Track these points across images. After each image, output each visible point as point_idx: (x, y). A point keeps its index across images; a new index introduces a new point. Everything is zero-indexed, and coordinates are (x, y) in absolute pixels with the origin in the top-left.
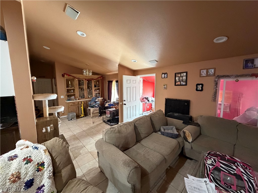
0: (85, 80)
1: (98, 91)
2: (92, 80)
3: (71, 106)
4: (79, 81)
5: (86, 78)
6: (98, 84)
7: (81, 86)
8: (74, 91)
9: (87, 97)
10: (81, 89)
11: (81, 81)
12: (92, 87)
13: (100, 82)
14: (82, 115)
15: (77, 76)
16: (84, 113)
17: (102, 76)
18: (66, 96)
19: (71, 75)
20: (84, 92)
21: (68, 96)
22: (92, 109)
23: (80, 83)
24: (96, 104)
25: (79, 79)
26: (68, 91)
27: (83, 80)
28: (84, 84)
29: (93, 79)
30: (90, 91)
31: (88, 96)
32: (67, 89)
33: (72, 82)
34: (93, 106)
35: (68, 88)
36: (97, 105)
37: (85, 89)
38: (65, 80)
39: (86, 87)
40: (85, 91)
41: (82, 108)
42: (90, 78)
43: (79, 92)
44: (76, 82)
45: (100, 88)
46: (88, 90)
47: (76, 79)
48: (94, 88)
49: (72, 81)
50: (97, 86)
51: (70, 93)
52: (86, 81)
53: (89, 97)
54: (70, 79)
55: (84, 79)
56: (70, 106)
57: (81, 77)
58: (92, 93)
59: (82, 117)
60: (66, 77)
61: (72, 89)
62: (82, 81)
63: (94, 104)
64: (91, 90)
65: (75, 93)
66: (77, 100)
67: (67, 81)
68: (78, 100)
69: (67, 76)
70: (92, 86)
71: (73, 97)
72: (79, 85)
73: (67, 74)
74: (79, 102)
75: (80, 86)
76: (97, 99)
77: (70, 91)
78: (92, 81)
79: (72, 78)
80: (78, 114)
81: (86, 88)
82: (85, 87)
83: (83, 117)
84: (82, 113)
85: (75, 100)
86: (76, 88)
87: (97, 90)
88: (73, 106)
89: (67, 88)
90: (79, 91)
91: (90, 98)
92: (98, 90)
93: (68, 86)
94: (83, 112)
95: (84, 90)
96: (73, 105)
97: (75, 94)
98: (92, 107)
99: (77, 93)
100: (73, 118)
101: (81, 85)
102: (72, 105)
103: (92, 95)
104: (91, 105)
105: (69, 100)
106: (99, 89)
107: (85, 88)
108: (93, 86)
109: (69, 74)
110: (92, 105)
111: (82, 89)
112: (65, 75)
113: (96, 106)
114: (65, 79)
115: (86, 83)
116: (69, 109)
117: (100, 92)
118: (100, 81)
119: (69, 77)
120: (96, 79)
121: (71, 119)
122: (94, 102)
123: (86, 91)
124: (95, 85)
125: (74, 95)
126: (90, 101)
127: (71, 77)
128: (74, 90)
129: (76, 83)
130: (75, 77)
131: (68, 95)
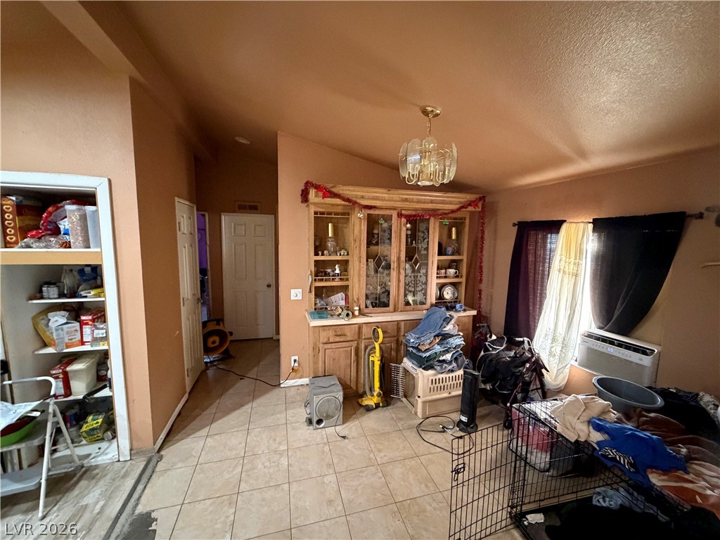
0: (400, 215)
1: (452, 271)
2: (434, 216)
3: (326, 346)
4: (372, 222)
5: (406, 205)
6: (454, 237)
7: (381, 249)
8: (346, 271)
9: (402, 302)
10: (378, 264)
11: (382, 221)
12: (427, 255)
13: (467, 229)
14: (373, 396)
15: (363, 197)
16: (381, 388)
17: (480, 199)
18: (310, 291)
19: (335, 190)
20: (389, 275)
21: (320, 293)
22: (423, 378)
23: (376, 231)
24: (447, 351)
25: (371, 212)
26: (321, 270)
27: (388, 219)
28: (390, 239)
29: (434, 213)
30: (419, 271)
31: (406, 295)
32: (316, 261)
33: (340, 225)
34: (428, 359)
35: (323, 255)
36: (448, 357)
37: (394, 265)
38: (313, 215)
39: (400, 251)
40: (394, 273)
41: (376, 358)
42: (423, 210)
43: (368, 276)
44: (357, 227)
45: (464, 257)
46: (408, 266)
47: (357, 209)
48: (434, 259)
49: (341, 219)
50: (450, 250)
51: (328, 280)
52: (404, 220)
53: (407, 303)
54: (330, 213)
55: (395, 214)
56: (321, 346)
57: (383, 200)
58: (426, 283)
59: (369, 409)
60: (315, 204)
61: (338, 262)
62: (385, 225)
63: (438, 348)
64: (423, 271)
65: (347, 280)
66: (354, 316)
67: (320, 221)
68: (362, 314)
69: (321, 194)
70: (427, 249)
71: (338, 299)
72: (369, 244)
73: (318, 188)
74: (364, 326)
75: (373, 248)
76: (452, 317)
77: (329, 270)
78: (432, 220)
79: (339, 210)
80: (353, 385)
81: (399, 258)
82: (395, 250)
83: (377, 406)
84: (371, 389)
85: (348, 315)
86: (356, 259)
87: (446, 269)
88: (333, 346)
89: (316, 254)
90: (367, 269)
91: (413, 310)
92: (450, 267)
93: (319, 247)
94: (377, 384)
95: (388, 267)
96: (338, 339)
97: (347, 287)
98: (426, 364)
99: (356, 280)
100: (328, 417)
101: (377, 244)
102: (331, 340)
103: (425, 294)
104: (420, 350)
105: (320, 312)
106: (454, 264)
107: (393, 258)
108: (434, 248)
109: (329, 186)
110: (427, 354)
111: (380, 263)
112: (312, 192)
113: (444, 361)
114: (313, 209)
115: (400, 230)
116: (315, 356)
117: (463, 280)
118: (467, 221)
119: (328, 200)
120: (453, 211)
121: (319, 422)
122: (437, 336)
123: (399, 273)
124: (440, 245)
125: (345, 289)
126: (414, 325)
127: (338, 201)
128: (345, 264)
129: (356, 232)
130: (355, 203)
131: (316, 288)
